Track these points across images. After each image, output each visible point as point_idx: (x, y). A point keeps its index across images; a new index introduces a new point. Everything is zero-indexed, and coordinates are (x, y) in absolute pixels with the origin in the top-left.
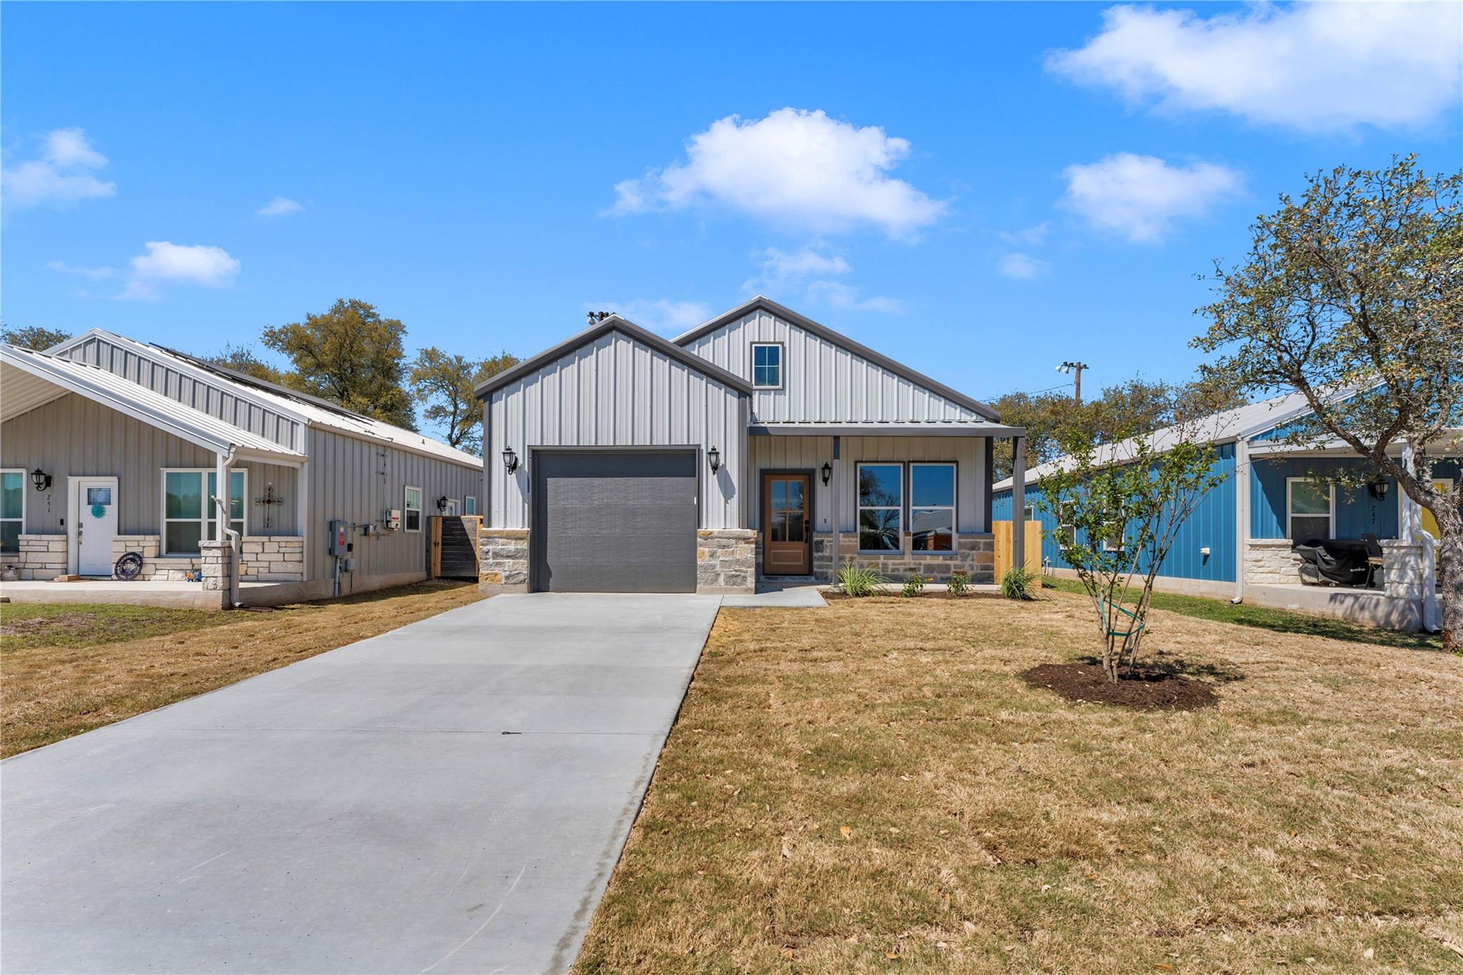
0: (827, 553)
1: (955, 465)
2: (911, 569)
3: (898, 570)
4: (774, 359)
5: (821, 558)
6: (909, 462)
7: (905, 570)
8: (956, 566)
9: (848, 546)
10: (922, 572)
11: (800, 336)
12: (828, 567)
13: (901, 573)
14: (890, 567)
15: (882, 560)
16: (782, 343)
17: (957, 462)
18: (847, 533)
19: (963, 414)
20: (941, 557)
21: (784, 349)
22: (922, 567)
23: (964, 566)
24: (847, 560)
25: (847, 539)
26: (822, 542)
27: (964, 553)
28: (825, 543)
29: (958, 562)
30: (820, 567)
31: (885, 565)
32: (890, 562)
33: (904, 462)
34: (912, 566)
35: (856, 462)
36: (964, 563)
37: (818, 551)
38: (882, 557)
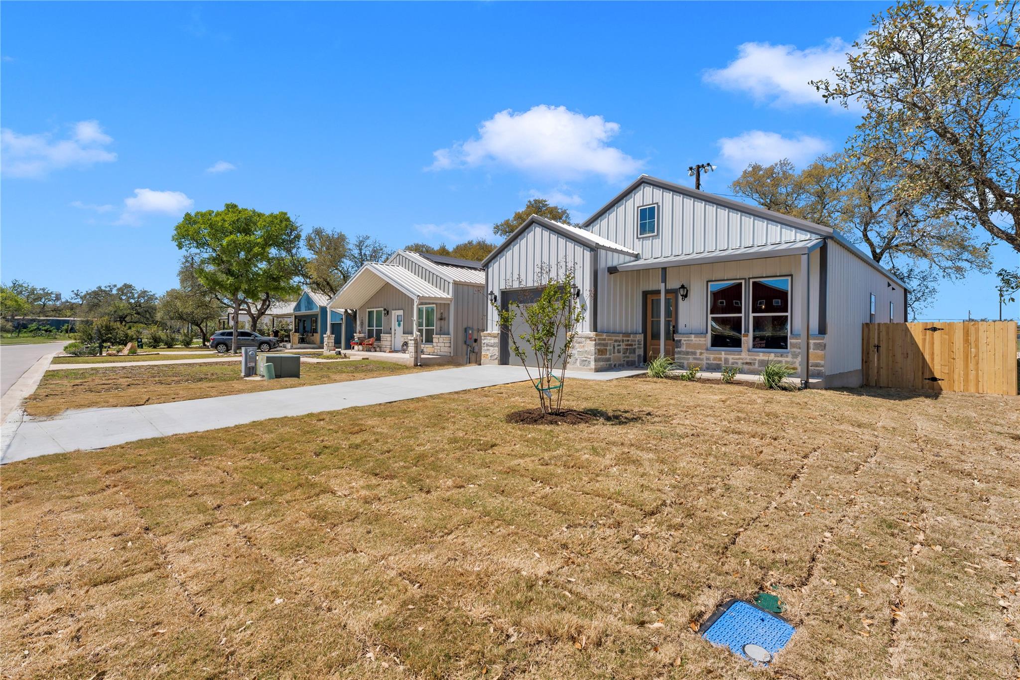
0: (684, 349)
1: (789, 278)
2: (747, 363)
3: (737, 363)
4: (652, 216)
5: (679, 353)
6: (749, 278)
7: (743, 363)
8: (787, 362)
9: (699, 344)
10: (757, 365)
11: (668, 195)
12: (684, 358)
13: (740, 366)
14: (731, 361)
15: (723, 355)
16: (657, 203)
17: (791, 275)
18: (699, 334)
19: (798, 235)
20: (773, 355)
21: (658, 207)
22: (757, 362)
23: (795, 362)
24: (698, 354)
25: (698, 339)
26: (680, 341)
27: (795, 352)
28: (682, 342)
29: (789, 359)
30: (679, 358)
31: (726, 360)
32: (730, 357)
33: (745, 279)
34: (748, 361)
35: (707, 282)
36: (795, 360)
37: (677, 348)
38: (723, 353)
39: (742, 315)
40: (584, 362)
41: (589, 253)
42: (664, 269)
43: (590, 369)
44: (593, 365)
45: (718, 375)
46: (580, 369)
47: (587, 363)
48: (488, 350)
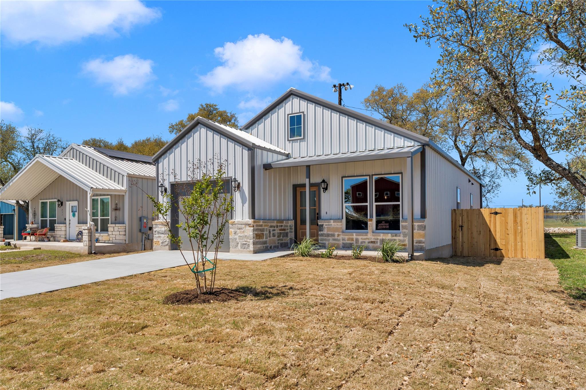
0: (325, 232)
1: (400, 175)
2: (372, 242)
3: (365, 242)
4: (299, 123)
5: (322, 235)
6: (373, 175)
7: (369, 242)
8: (400, 240)
9: (337, 228)
10: (379, 243)
11: (312, 106)
12: (325, 240)
13: (366, 244)
14: (360, 241)
15: (355, 236)
16: (303, 112)
17: (401, 173)
18: (337, 220)
19: (406, 142)
20: (390, 235)
21: (304, 115)
22: (379, 241)
23: (405, 240)
24: (336, 236)
25: (336, 224)
26: (322, 225)
27: (405, 232)
28: (324, 226)
29: (401, 238)
30: (322, 240)
31: (357, 240)
32: (360, 237)
33: (369, 175)
34: (373, 240)
35: (342, 177)
36: (405, 238)
37: (320, 231)
38: (354, 234)
39: (368, 204)
40: (245, 246)
41: (247, 152)
42: (308, 167)
43: (250, 251)
44: (251, 248)
45: (349, 253)
46: (241, 252)
47: (246, 246)
48: (159, 237)
